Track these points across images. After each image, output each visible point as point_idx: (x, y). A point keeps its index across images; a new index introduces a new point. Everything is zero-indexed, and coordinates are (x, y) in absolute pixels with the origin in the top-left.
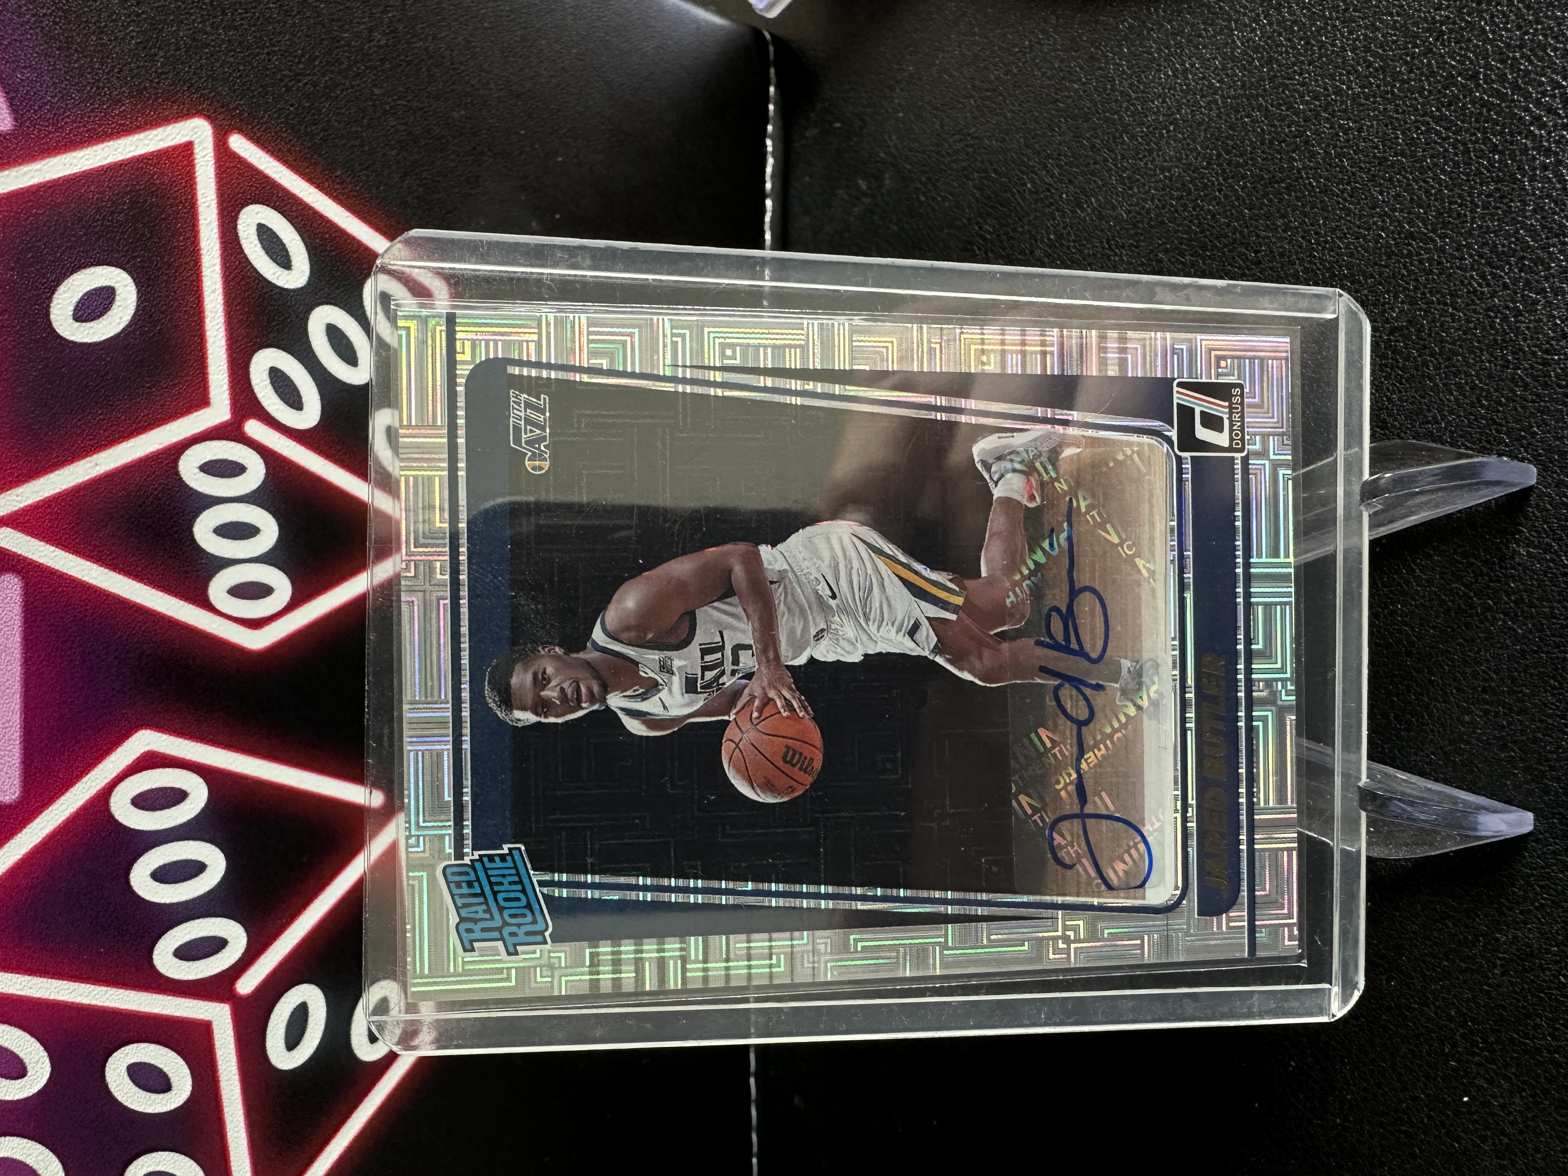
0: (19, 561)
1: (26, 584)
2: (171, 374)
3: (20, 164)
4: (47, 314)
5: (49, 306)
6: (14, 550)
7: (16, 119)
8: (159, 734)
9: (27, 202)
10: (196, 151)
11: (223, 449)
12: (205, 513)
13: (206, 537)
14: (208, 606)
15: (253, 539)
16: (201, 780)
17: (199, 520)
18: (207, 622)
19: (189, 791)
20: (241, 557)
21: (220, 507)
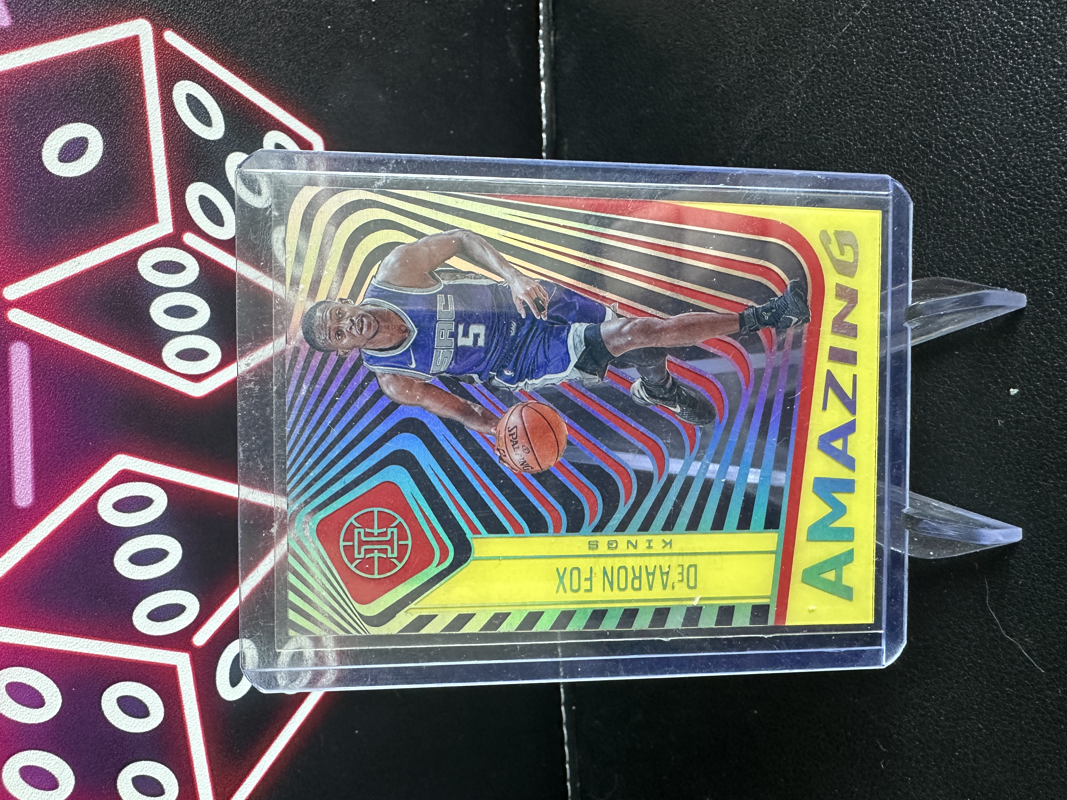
0: (26, 332)
1: (32, 349)
2: (129, 201)
3: (17, 50)
4: (40, 157)
5: (41, 151)
6: (22, 325)
7: (12, 18)
8: (131, 458)
9: (22, 77)
10: (141, 42)
11: (169, 253)
12: (158, 299)
13: (159, 316)
14: (162, 365)
15: (193, 318)
16: (162, 491)
17: (153, 304)
18: (162, 376)
19: (154, 498)
20: (185, 330)
21: (169, 294)
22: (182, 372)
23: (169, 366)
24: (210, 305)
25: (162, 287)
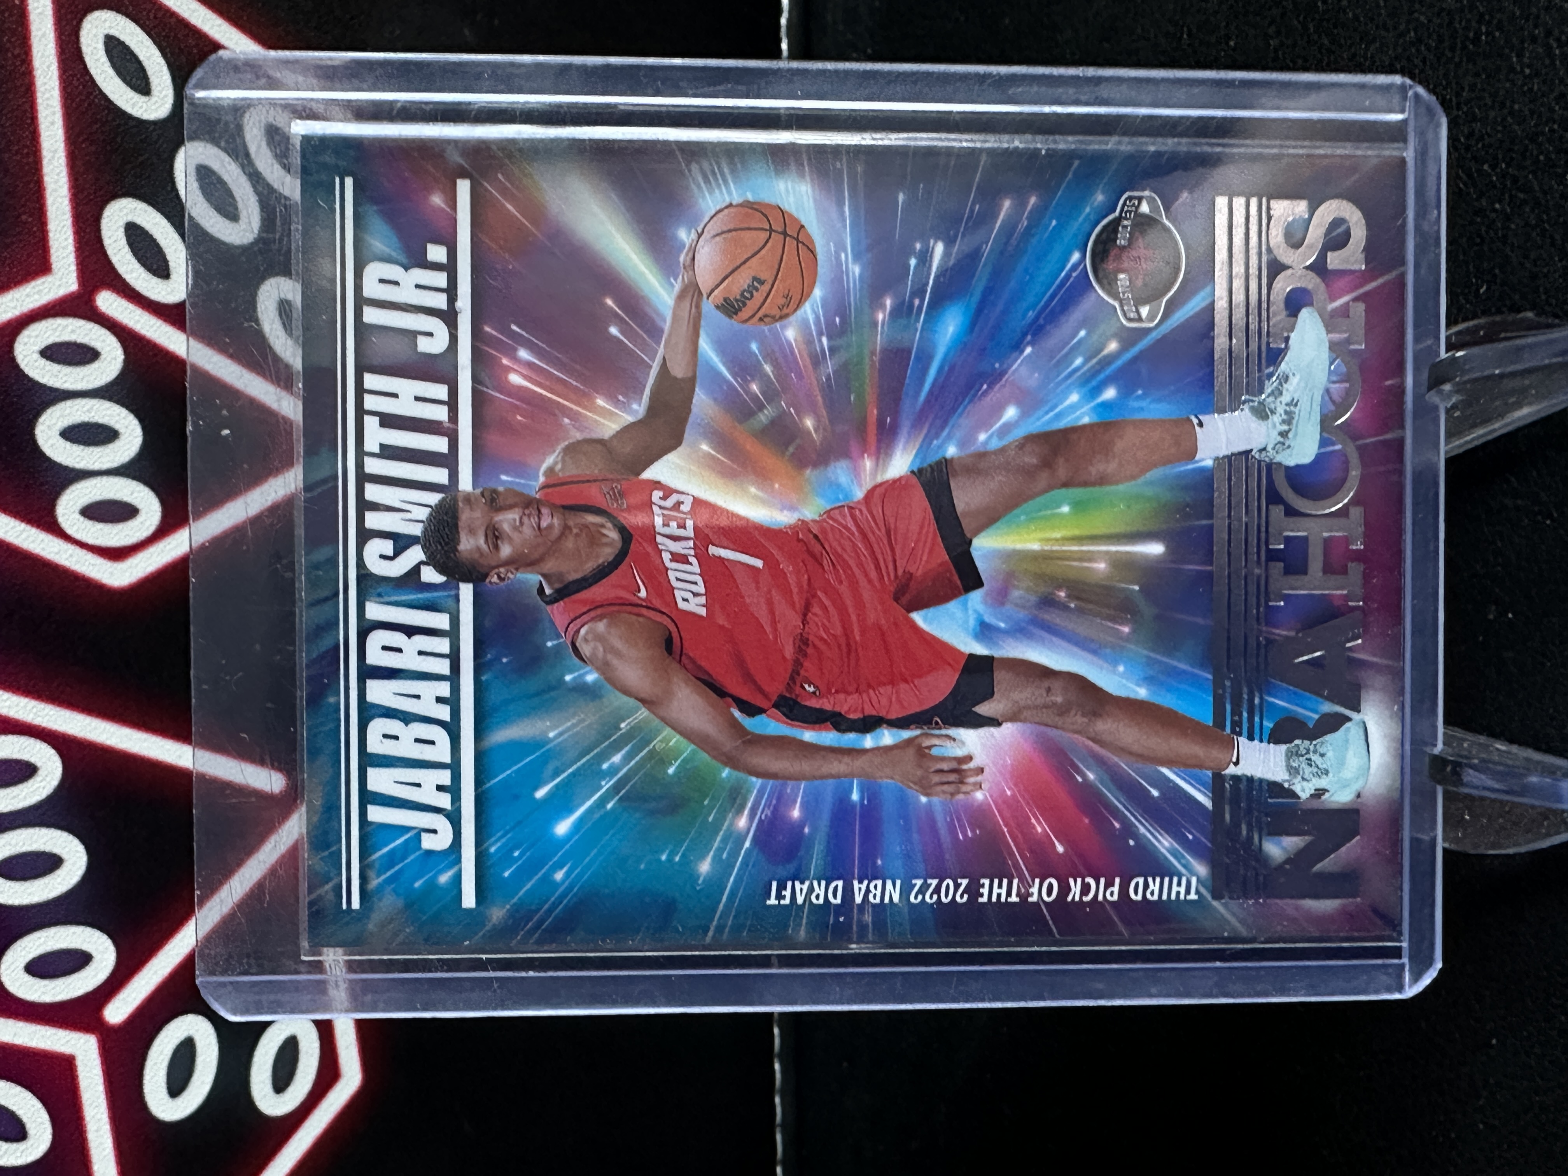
11: (70, 328)
12: (49, 411)
13: (51, 442)
14: (54, 528)
15: (111, 446)
16: (53, 751)
17: (42, 419)
18: (56, 550)
19: (39, 764)
20: (96, 467)
21: (69, 403)
22: (91, 541)
23: (70, 531)
24: (141, 421)
25: (57, 390)
